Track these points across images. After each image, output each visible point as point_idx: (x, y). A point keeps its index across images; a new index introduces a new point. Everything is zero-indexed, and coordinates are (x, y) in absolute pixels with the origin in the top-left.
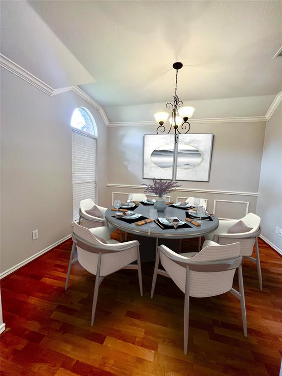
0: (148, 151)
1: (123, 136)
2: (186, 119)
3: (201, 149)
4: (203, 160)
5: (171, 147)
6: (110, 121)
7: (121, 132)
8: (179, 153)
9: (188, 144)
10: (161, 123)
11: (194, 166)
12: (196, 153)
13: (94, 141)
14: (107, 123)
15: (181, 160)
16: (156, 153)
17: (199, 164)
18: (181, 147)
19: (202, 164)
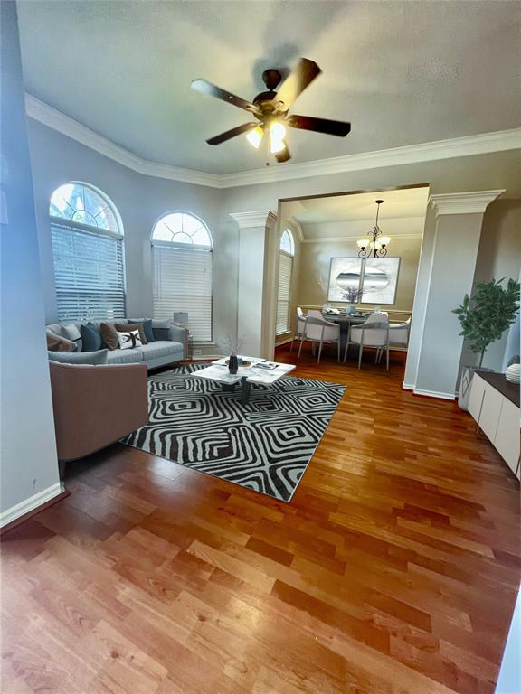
0: (335, 274)
1: (319, 253)
2: (383, 246)
3: (388, 272)
4: (389, 283)
5: (357, 270)
6: (305, 236)
7: (317, 249)
8: (365, 276)
9: (375, 267)
10: (363, 248)
11: (381, 289)
12: (383, 276)
13: (290, 259)
14: (302, 239)
15: (367, 283)
16: (342, 276)
17: (385, 287)
18: (368, 270)
19: (388, 287)
